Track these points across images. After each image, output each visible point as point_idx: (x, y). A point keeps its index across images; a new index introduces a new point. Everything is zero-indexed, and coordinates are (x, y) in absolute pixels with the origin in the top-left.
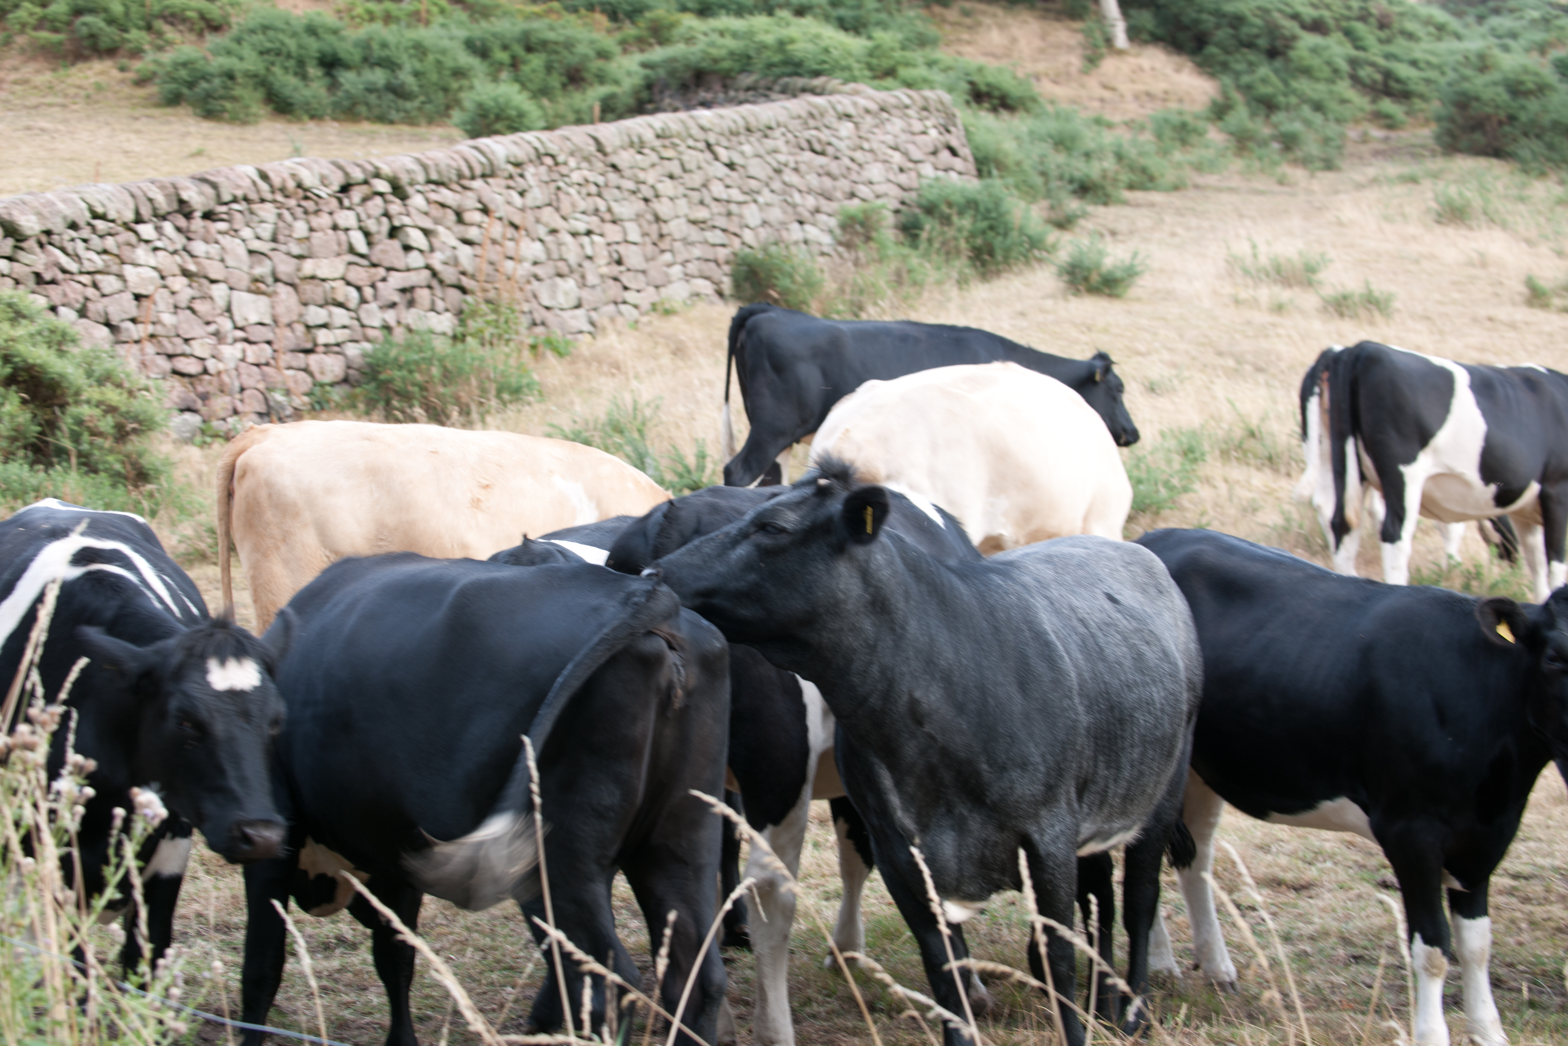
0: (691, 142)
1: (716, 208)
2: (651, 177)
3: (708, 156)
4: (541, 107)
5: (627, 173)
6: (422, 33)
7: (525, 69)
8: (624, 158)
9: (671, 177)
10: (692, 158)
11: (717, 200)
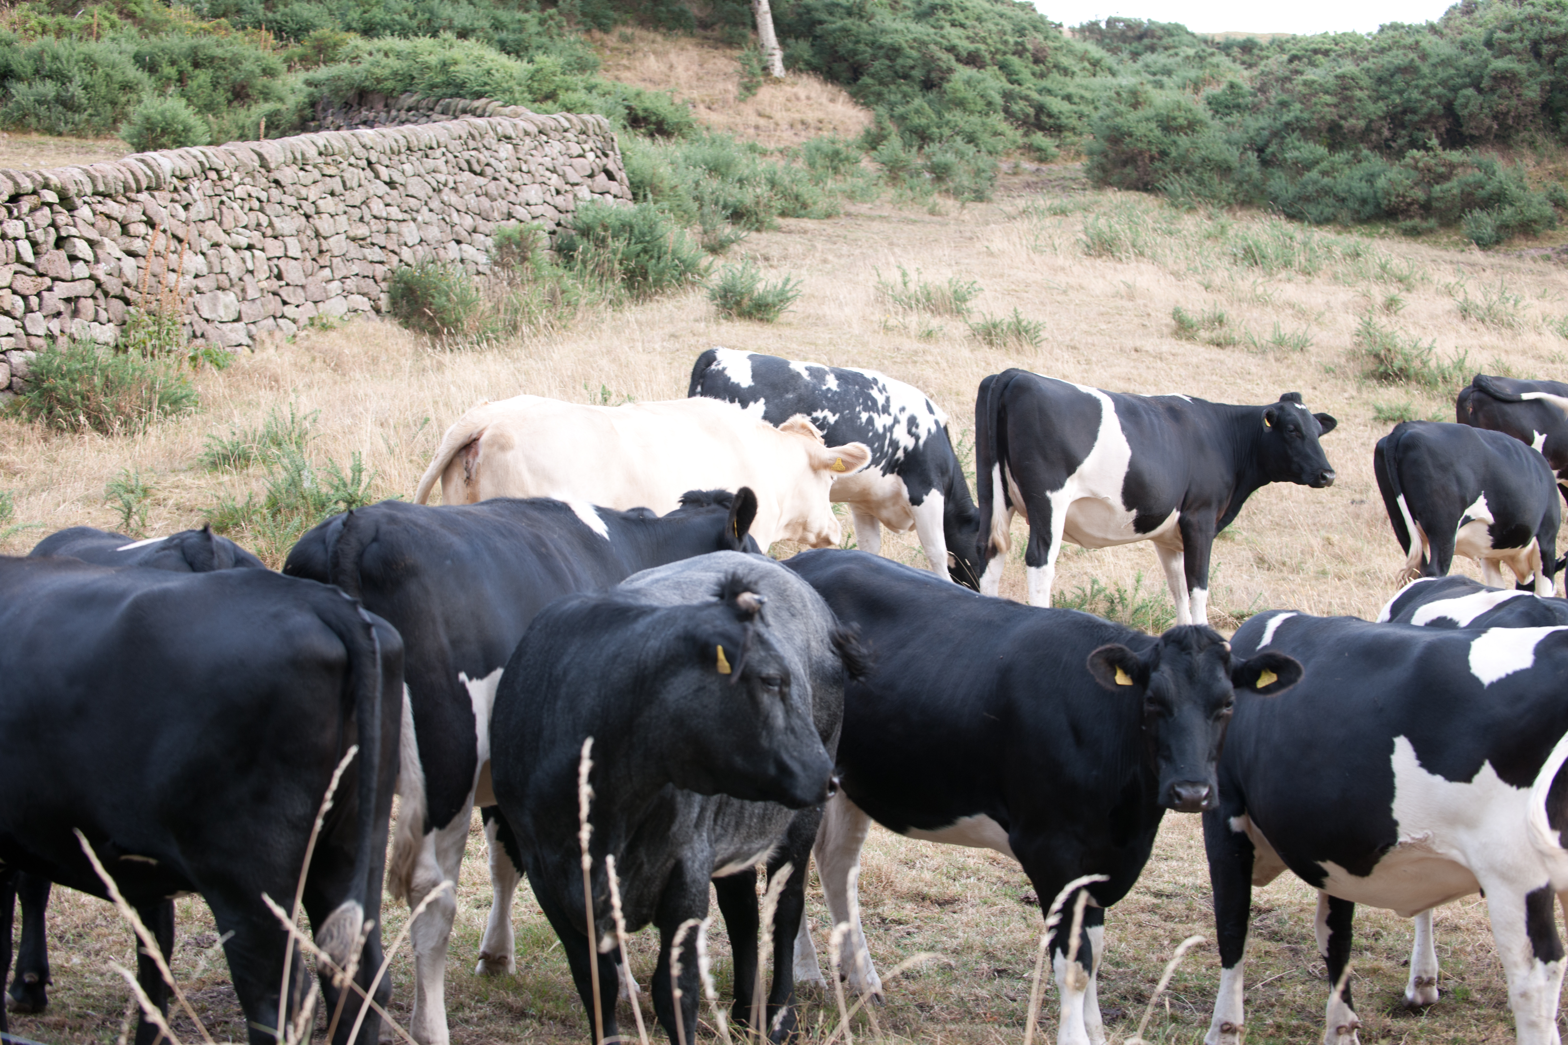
0: (352, 160)
1: (376, 225)
2: (313, 193)
3: (369, 174)
4: (207, 123)
5: (290, 189)
6: (92, 47)
7: (192, 84)
8: (287, 175)
9: (332, 194)
10: (353, 175)
11: (375, 217)
